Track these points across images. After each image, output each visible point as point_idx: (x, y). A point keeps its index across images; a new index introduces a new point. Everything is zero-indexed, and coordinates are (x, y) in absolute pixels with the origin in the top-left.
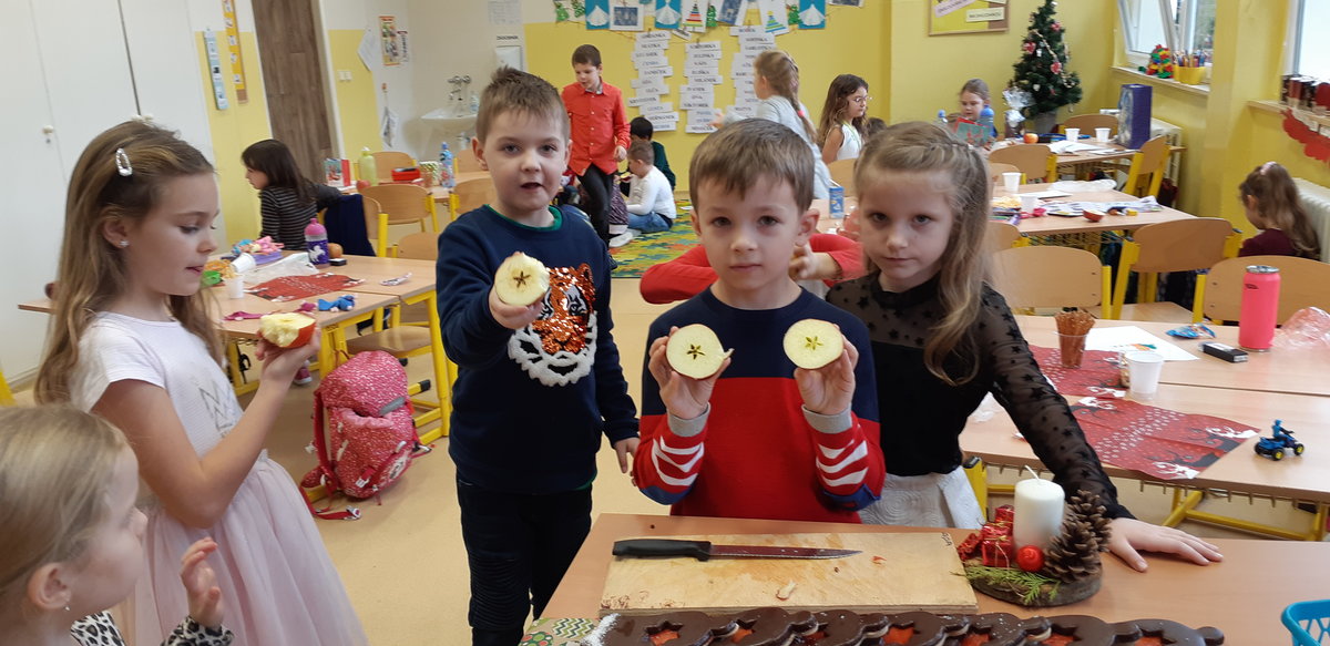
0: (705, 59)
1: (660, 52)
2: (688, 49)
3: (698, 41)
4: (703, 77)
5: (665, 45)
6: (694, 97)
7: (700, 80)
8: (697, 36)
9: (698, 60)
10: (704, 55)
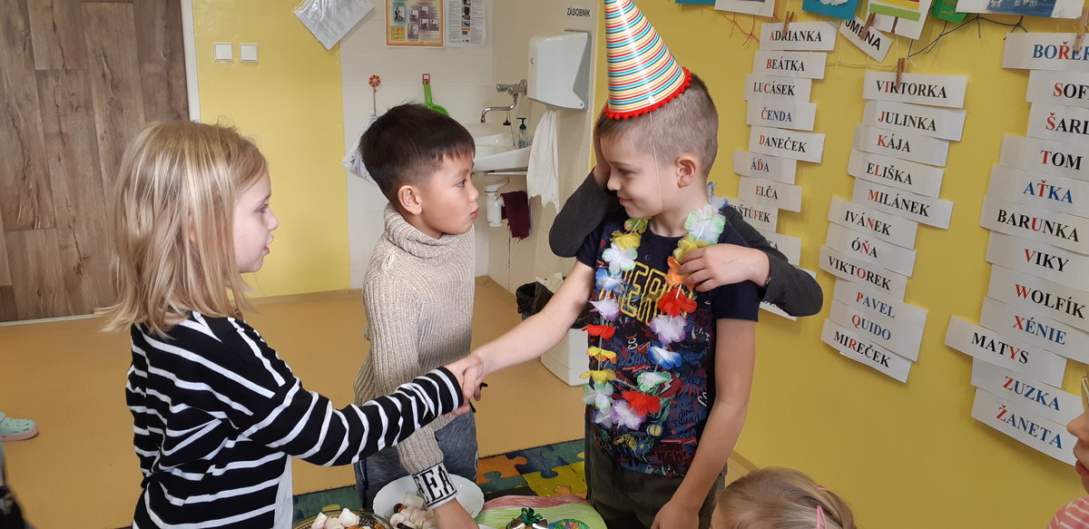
0: (909, 133)
1: (802, 86)
2: (870, 91)
3: (901, 66)
4: (894, 189)
5: (816, 66)
6: (858, 246)
7: (882, 199)
8: (902, 52)
9: (889, 130)
10: (910, 120)
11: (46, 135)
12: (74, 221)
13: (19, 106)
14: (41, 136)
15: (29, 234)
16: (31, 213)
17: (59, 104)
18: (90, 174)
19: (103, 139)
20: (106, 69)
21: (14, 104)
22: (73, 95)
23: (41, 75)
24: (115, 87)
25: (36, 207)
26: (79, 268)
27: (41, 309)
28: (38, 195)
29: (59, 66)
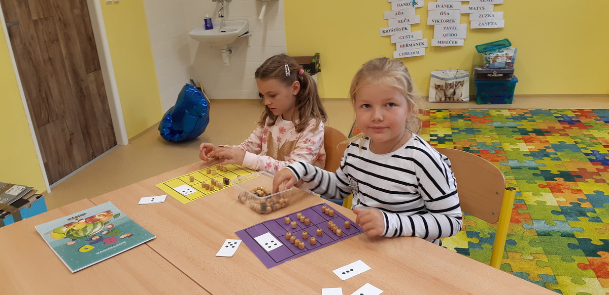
11: (44, 61)
12: (64, 112)
13: (30, 44)
14: (42, 61)
15: (48, 126)
16: (46, 113)
17: (46, 40)
18: (65, 82)
19: (66, 58)
20: (61, 16)
21: (27, 43)
22: (50, 33)
23: (35, 23)
24: (65, 25)
25: (48, 108)
26: (71, 140)
27: (61, 171)
28: (47, 101)
29: (42, 17)
